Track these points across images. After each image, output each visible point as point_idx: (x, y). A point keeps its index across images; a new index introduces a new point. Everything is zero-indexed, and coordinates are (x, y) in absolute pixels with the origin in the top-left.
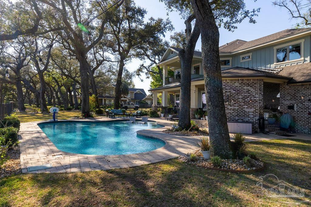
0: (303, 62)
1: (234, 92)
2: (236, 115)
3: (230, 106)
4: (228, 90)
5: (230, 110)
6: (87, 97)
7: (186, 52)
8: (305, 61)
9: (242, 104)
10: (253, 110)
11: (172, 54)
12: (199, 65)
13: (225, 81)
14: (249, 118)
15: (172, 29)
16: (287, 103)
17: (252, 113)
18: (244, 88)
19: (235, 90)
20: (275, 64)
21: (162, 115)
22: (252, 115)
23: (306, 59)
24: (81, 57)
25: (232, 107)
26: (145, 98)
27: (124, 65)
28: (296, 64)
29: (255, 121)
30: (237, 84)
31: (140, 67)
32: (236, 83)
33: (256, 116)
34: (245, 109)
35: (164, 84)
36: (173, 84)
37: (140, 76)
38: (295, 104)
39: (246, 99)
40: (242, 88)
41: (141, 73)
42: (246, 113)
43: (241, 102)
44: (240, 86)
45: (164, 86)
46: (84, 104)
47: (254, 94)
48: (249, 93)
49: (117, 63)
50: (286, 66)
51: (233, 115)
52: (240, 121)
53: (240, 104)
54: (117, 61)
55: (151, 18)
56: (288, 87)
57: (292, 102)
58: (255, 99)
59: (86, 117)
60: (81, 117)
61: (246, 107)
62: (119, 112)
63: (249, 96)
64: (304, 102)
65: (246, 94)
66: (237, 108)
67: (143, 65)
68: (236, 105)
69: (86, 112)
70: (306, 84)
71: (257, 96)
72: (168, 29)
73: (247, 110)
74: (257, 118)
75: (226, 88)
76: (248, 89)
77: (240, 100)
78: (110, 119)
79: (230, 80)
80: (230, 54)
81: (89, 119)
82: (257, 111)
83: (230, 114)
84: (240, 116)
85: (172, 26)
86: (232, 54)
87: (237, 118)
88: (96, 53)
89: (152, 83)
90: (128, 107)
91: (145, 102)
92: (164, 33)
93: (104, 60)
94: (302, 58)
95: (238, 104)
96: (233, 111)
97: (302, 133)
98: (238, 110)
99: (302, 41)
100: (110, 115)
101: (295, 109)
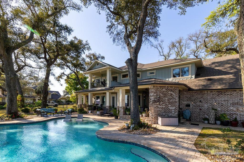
0: (191, 78)
1: (162, 95)
2: (164, 112)
3: (160, 105)
4: (158, 94)
5: (160, 108)
6: (14, 97)
7: (133, 61)
8: (191, 77)
9: (168, 104)
10: (174, 108)
11: (98, 65)
12: (117, 76)
13: (156, 87)
14: (172, 114)
15: (89, 49)
16: (185, 103)
17: (174, 110)
18: (169, 92)
19: (163, 94)
20: (172, 78)
21: (90, 112)
22: (174, 111)
23: (192, 76)
24: (6, 53)
25: (161, 106)
26: (60, 98)
27: (51, 70)
28: (186, 79)
29: (175, 115)
30: (164, 90)
31: (61, 74)
32: (163, 88)
33: (176, 112)
34: (169, 108)
35: (89, 88)
36: (99, 88)
37: (60, 81)
38: (191, 104)
39: (170, 100)
40: (167, 92)
41: (60, 79)
42: (170, 110)
43: (167, 103)
44: (166, 91)
45: (89, 90)
46: (9, 105)
47: (175, 97)
48: (172, 96)
49: (39, 69)
50: (180, 80)
51: (162, 112)
52: (166, 116)
53: (166, 104)
54: (39, 68)
55: (75, 37)
56: (186, 93)
57: (188, 102)
58: (176, 100)
59: (13, 118)
60: (7, 118)
61: (170, 106)
62: (49, 110)
63: (172, 98)
64: (197, 102)
65: (170, 97)
66: (164, 107)
67: (63, 73)
68: (164, 105)
69: (13, 113)
70: (198, 92)
71: (176, 98)
72: (86, 49)
73: (171, 108)
74: (177, 113)
75: (157, 92)
76: (171, 93)
77: (166, 101)
78: (42, 118)
79: (160, 86)
80: (141, 70)
81: (18, 120)
82: (177, 109)
83: (160, 111)
84: (166, 112)
85: (90, 47)
86: (142, 70)
87: (164, 114)
88: (17, 58)
89: (67, 87)
90: (48, 104)
91: (60, 100)
92: (85, 51)
93: (26, 65)
94: (190, 76)
95: (165, 104)
96: (161, 109)
97: (196, 121)
98: (165, 108)
99: (190, 66)
100: (42, 114)
101: (191, 106)
